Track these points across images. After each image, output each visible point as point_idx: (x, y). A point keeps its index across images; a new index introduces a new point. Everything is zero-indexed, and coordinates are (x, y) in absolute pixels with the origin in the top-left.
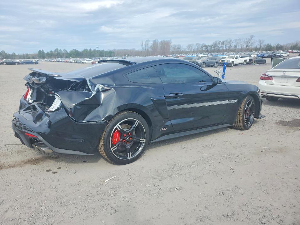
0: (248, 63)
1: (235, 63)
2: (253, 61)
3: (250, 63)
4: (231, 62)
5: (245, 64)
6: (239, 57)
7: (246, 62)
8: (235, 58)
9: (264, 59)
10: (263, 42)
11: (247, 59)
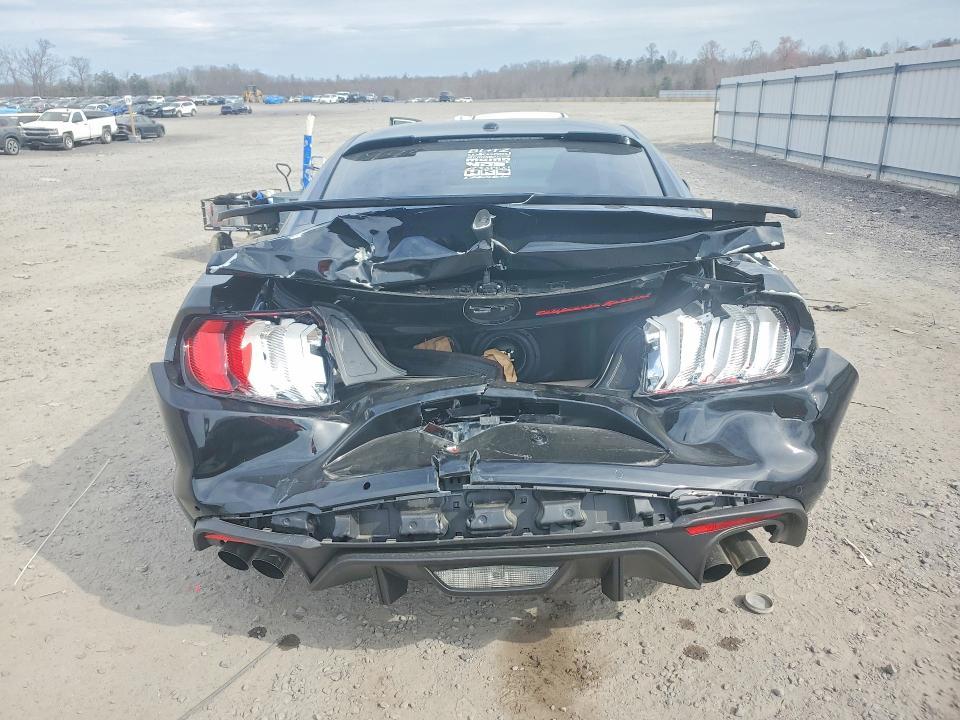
0: (114, 138)
1: (77, 136)
2: (130, 130)
3: (121, 136)
4: (60, 134)
5: (109, 138)
6: (84, 117)
7: (110, 132)
8: (71, 119)
9: (159, 121)
10: (87, 65)
11: (112, 122)
